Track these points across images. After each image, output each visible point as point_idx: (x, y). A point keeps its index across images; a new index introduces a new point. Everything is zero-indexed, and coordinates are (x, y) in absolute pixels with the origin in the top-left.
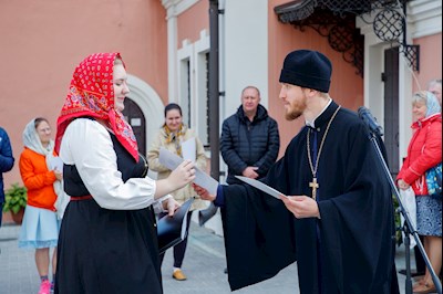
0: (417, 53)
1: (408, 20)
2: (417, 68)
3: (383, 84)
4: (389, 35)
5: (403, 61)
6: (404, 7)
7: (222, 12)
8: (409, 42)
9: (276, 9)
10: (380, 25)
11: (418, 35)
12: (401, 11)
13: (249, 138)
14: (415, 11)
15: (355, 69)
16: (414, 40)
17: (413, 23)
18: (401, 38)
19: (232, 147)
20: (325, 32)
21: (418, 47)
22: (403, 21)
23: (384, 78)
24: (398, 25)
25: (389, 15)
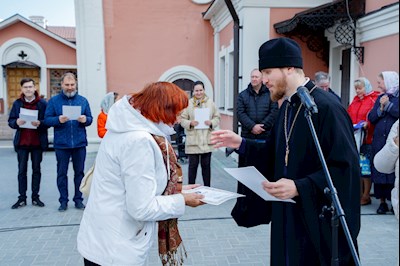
0: (363, 52)
1: (357, 31)
2: (362, 62)
3: (341, 72)
4: (345, 40)
5: (353, 57)
6: (355, 23)
7: (241, 27)
8: (358, 45)
9: (275, 26)
10: (339, 34)
11: (363, 40)
12: (353, 25)
13: (256, 105)
14: (362, 25)
15: (323, 63)
16: (361, 44)
17: (360, 33)
18: (352, 42)
19: (245, 112)
20: (305, 39)
21: (363, 48)
22: (354, 31)
23: (341, 68)
24: (351, 34)
25: (345, 28)
